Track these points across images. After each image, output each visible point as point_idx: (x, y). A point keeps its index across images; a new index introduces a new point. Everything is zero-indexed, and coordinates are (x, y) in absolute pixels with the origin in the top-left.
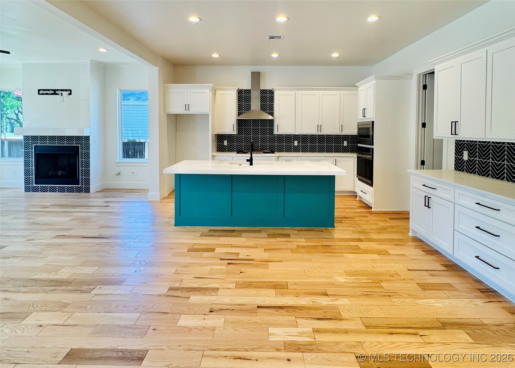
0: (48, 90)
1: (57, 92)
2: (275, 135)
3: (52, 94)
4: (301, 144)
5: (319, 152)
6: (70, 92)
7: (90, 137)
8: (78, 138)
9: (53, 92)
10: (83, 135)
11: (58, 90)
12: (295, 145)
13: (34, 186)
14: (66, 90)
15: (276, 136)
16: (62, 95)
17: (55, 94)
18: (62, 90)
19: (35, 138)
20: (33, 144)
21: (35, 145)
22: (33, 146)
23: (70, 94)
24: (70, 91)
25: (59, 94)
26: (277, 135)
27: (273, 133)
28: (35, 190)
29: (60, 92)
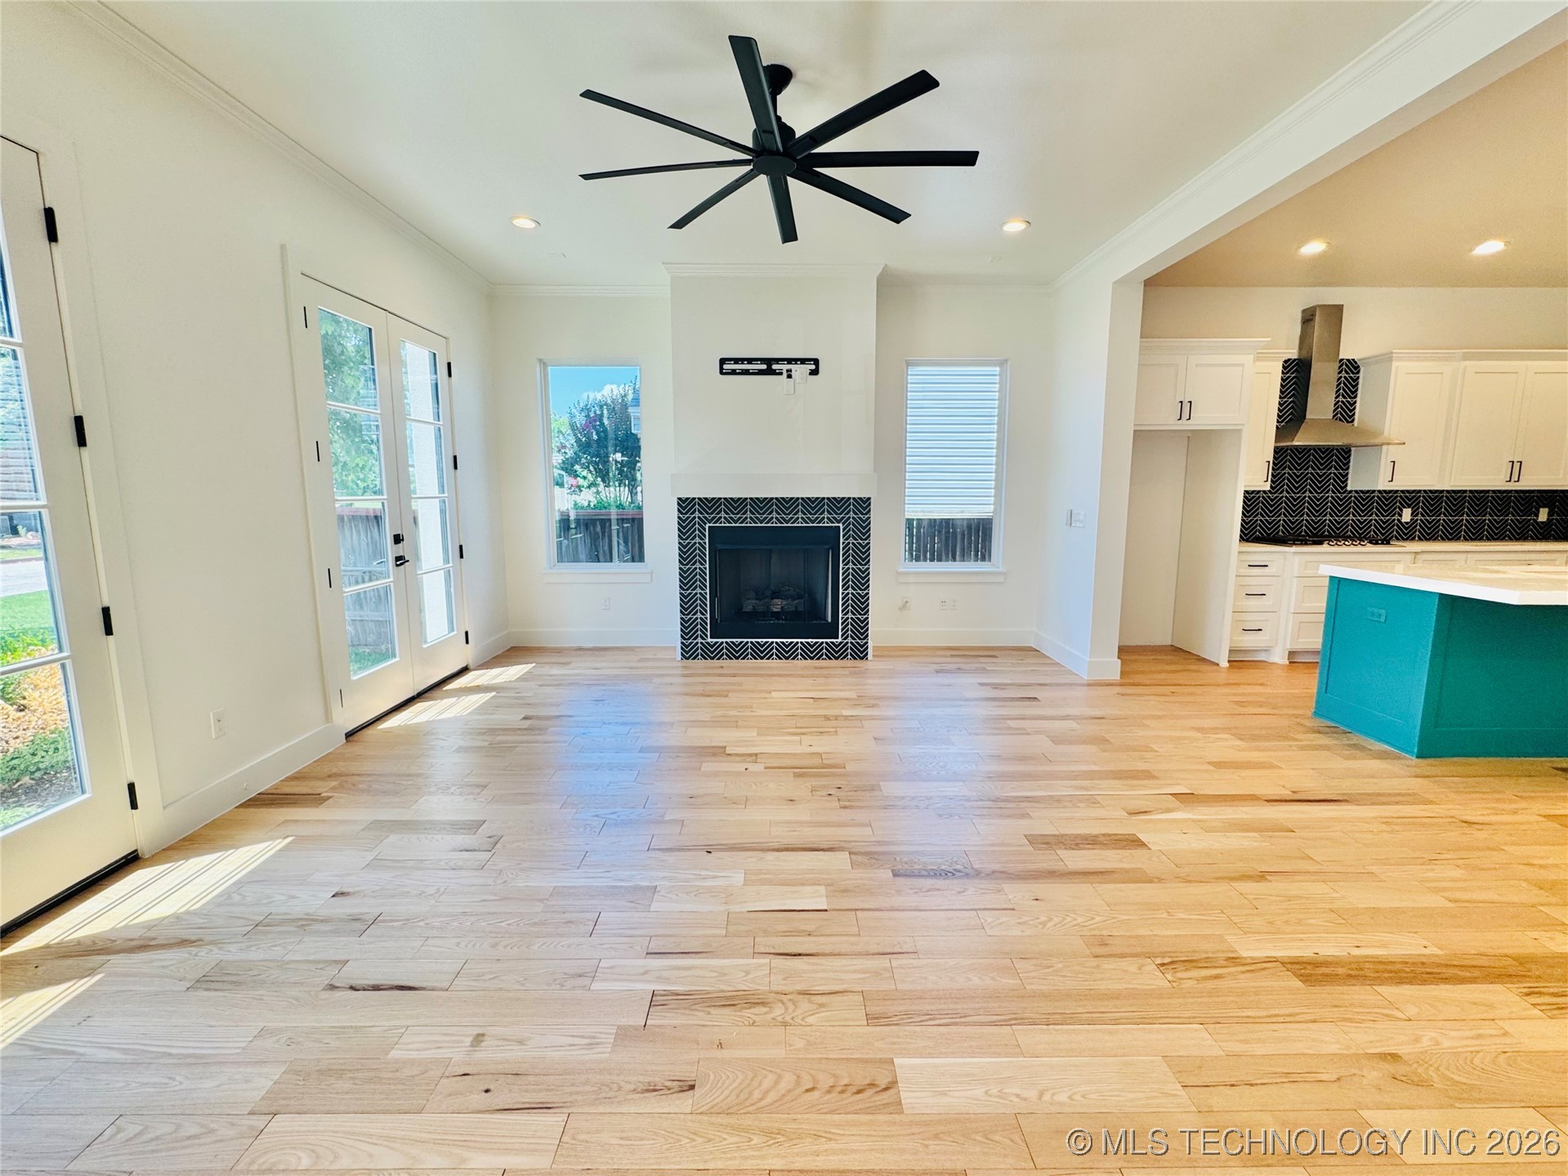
0: (750, 361)
1: (774, 367)
2: (1351, 491)
3: (760, 372)
4: (1419, 517)
5: (1468, 538)
6: (813, 367)
7: (872, 500)
8: (838, 504)
9: (764, 367)
10: (852, 496)
11: (778, 361)
12: (1403, 521)
13: (707, 643)
14: (803, 361)
15: (1354, 494)
16: (789, 376)
17: (770, 372)
18: (790, 361)
19: (710, 505)
20: (705, 524)
21: (711, 525)
22: (705, 530)
23: (815, 372)
24: (816, 362)
25: (781, 374)
26: (1356, 492)
27: (1346, 485)
28: (710, 653)
29: (784, 367)
